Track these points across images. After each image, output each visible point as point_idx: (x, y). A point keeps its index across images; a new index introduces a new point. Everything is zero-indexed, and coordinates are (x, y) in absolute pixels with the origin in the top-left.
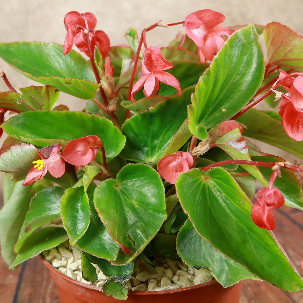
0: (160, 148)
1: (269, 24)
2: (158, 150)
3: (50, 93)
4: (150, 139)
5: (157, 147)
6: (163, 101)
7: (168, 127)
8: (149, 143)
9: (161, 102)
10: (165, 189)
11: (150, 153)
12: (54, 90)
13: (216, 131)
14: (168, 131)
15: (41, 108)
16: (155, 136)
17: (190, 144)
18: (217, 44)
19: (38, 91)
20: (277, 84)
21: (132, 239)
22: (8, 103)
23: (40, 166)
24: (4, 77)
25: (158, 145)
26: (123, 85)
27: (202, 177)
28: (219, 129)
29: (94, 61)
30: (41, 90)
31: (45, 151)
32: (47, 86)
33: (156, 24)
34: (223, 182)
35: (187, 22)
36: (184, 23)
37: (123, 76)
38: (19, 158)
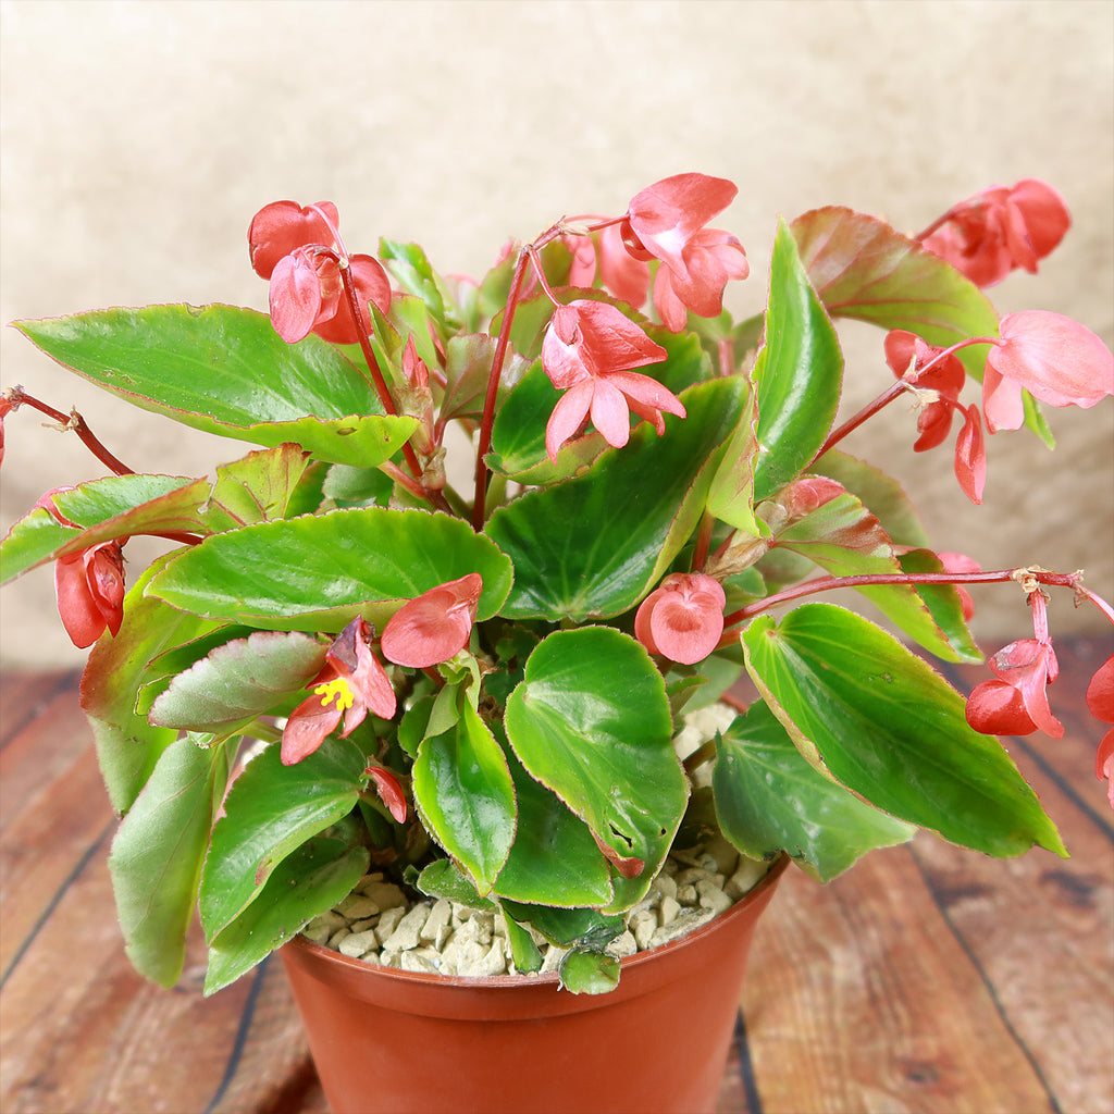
0: (593, 572)
2: (589, 578)
3: (292, 466)
4: (566, 550)
5: (587, 571)
7: (618, 511)
8: (563, 562)
11: (566, 588)
12: (300, 456)
13: (777, 508)
15: (265, 515)
16: (580, 543)
17: (696, 554)
18: (727, 266)
19: (263, 465)
20: (917, 369)
21: (621, 831)
22: (176, 516)
23: (337, 696)
24: (84, 431)
25: (590, 564)
26: (458, 409)
27: (765, 634)
28: (787, 503)
29: (372, 338)
30: (270, 462)
31: (342, 650)
32: (286, 446)
33: (554, 228)
34: (824, 637)
35: (637, 215)
36: (626, 220)
37: (460, 384)
38: (253, 680)
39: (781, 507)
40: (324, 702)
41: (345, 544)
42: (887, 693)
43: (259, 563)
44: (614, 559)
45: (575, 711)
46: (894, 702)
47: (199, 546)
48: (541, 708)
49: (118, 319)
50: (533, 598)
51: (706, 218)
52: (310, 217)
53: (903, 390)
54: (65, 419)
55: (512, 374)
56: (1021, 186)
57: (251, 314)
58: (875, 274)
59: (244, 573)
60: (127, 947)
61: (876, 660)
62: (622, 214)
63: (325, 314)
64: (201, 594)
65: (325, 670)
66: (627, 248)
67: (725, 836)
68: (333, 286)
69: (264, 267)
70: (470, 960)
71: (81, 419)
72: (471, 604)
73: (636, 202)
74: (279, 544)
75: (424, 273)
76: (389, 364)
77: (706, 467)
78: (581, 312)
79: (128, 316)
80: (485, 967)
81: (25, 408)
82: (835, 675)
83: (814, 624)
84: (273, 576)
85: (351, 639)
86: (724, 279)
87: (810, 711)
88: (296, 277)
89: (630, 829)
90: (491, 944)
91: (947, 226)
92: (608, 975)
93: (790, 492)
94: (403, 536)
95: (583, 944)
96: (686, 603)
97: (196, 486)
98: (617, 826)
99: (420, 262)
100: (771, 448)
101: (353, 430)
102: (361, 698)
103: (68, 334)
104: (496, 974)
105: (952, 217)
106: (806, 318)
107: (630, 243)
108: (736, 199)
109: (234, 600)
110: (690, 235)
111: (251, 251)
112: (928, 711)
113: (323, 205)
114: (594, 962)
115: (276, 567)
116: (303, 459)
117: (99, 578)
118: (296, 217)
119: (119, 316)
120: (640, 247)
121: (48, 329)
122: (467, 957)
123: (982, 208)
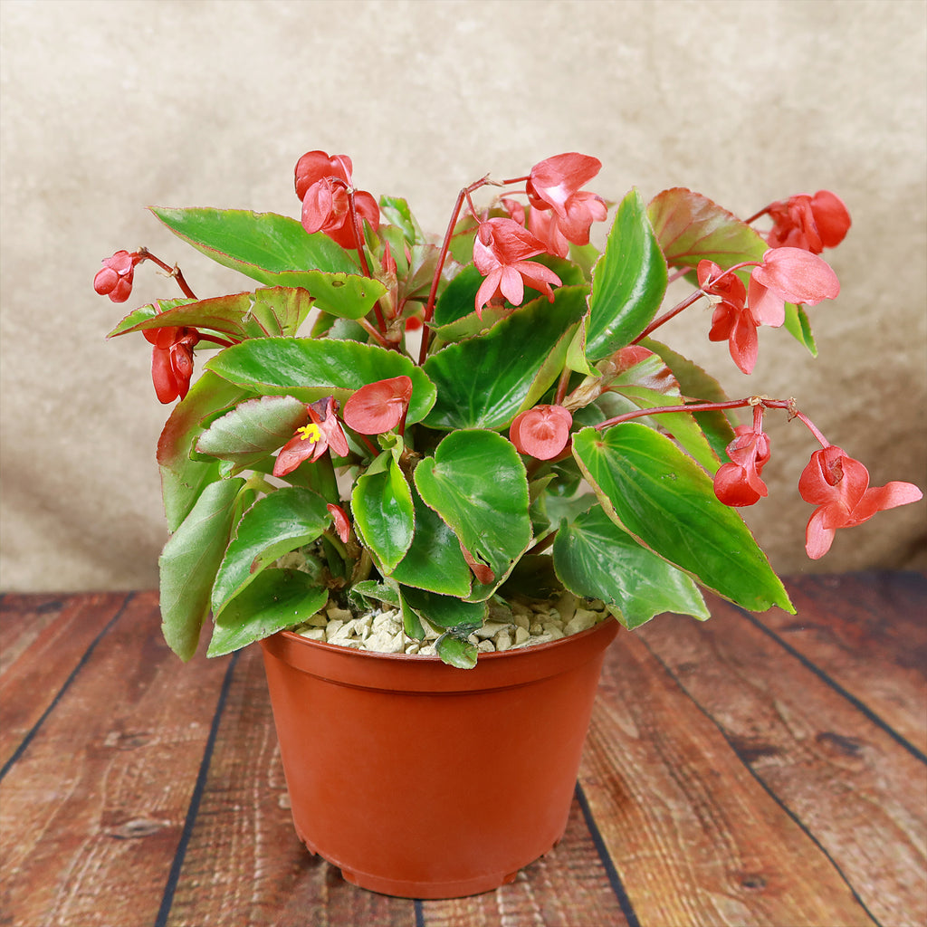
0: (491, 405)
1: (666, 192)
2: (488, 410)
3: (301, 305)
4: (473, 389)
5: (486, 404)
6: (505, 318)
7: (509, 365)
8: (471, 397)
9: (502, 320)
10: (528, 470)
11: (471, 415)
12: (308, 299)
13: (610, 364)
14: (507, 373)
15: (282, 332)
16: (483, 384)
17: (556, 394)
18: (593, 212)
19: (283, 298)
20: (710, 283)
21: (484, 557)
22: (228, 318)
23: (311, 435)
24: (180, 277)
25: (488, 400)
26: (413, 293)
27: (594, 443)
28: (616, 361)
29: (364, 247)
30: (289, 296)
31: (318, 409)
32: (300, 289)
33: (482, 180)
34: (634, 448)
35: (536, 176)
36: (529, 179)
37: (416, 276)
38: (260, 424)
39: (612, 363)
40: (303, 438)
41: (330, 361)
42: (674, 489)
43: (274, 361)
44: (505, 397)
45: (466, 485)
46: (678, 494)
47: (239, 345)
48: (444, 480)
49: (210, 214)
50: (449, 419)
51: (581, 183)
52: (334, 164)
53: (701, 296)
54: (171, 270)
55: (450, 273)
56: (819, 195)
57: (291, 221)
58: (702, 234)
59: (265, 365)
60: (163, 625)
61: (666, 464)
62: (527, 174)
63: (336, 225)
64: (238, 374)
65: (306, 419)
66: (530, 199)
67: (558, 577)
68: (342, 207)
69: (301, 193)
70: (382, 643)
71: (180, 271)
72: (404, 402)
73: (535, 169)
74: (289, 352)
75: (406, 216)
76: (371, 255)
77: (566, 335)
78: (494, 226)
79: (216, 214)
80: (391, 646)
81: (148, 262)
82: (639, 475)
83: (626, 438)
84: (283, 372)
85: (324, 405)
86: (590, 220)
87: (619, 493)
88: (319, 197)
89: (490, 558)
90: (395, 635)
91: (766, 217)
92: (468, 658)
93: (619, 354)
94: (368, 363)
95: (453, 631)
96: (545, 421)
97: (241, 297)
98: (481, 554)
99: (404, 210)
100: (613, 331)
101: (342, 283)
102: (325, 438)
103: (178, 218)
104: (396, 652)
105: (768, 211)
106: (648, 255)
107: (531, 196)
108: (601, 171)
109: (256, 381)
110: (570, 193)
111: (296, 181)
112: (700, 501)
113: (343, 157)
114: (461, 648)
115: (286, 366)
116: (310, 302)
117: (178, 358)
118: (323, 162)
119: (210, 212)
120: (538, 197)
121: (168, 213)
122: (380, 641)
123: (789, 206)
